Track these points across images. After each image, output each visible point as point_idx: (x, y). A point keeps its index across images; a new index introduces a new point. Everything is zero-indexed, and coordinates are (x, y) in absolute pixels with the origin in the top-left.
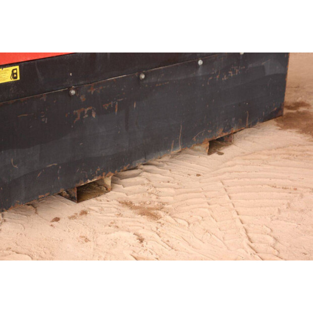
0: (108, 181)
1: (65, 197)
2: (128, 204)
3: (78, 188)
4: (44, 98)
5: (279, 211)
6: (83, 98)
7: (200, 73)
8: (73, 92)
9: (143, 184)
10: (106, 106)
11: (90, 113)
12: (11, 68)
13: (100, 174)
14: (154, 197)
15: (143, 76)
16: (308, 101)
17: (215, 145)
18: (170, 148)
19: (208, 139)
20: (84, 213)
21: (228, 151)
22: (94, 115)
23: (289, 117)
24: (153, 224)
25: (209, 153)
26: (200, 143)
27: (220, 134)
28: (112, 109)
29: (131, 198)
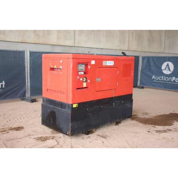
0: (94, 130)
1: (85, 134)
2: (99, 135)
3: (88, 131)
4: (82, 111)
5: (133, 137)
6: (89, 111)
7: (114, 106)
8: (88, 109)
9: (102, 131)
10: (94, 113)
11: (91, 114)
12: (76, 104)
13: (92, 128)
14: (104, 134)
15: (102, 107)
16: (137, 114)
17: (117, 123)
18: (107, 123)
19: (115, 122)
20: (89, 137)
21: (120, 125)
22: (91, 115)
23: (133, 118)
24: (105, 139)
25: (116, 125)
26: (114, 123)
27: (118, 121)
28: (95, 114)
29: (99, 134)
